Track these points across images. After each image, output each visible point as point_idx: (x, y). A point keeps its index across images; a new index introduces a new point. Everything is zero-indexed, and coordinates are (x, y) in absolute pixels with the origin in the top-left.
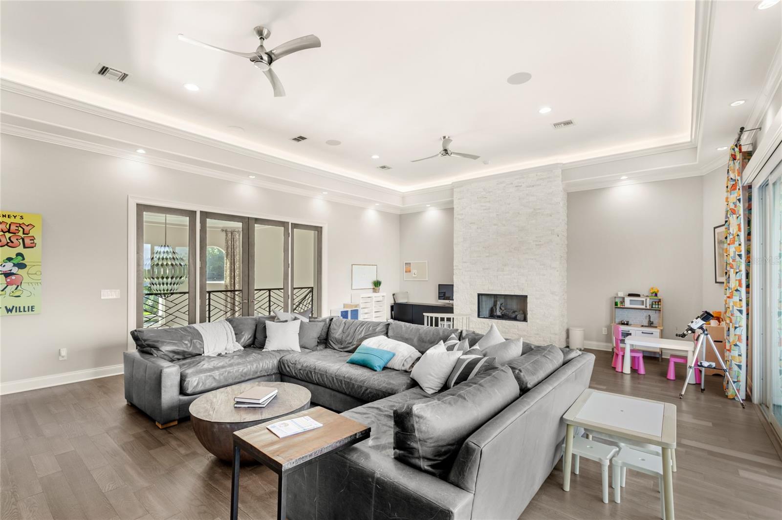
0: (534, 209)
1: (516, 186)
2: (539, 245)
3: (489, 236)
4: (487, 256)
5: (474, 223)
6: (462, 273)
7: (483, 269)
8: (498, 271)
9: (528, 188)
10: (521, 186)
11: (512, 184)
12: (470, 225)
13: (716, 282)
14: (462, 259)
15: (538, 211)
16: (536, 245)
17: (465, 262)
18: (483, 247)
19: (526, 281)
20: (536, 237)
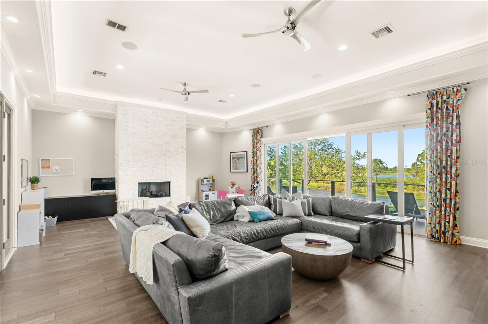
0: (174, 133)
1: (164, 118)
2: (176, 153)
3: (147, 145)
4: (146, 158)
5: (136, 135)
6: (126, 169)
7: (143, 166)
8: (153, 167)
9: (170, 121)
10: (167, 118)
11: (162, 115)
12: (133, 135)
13: (231, 172)
14: (126, 159)
15: (176, 135)
16: (175, 153)
17: (129, 161)
18: (143, 152)
19: (170, 173)
20: (175, 149)
